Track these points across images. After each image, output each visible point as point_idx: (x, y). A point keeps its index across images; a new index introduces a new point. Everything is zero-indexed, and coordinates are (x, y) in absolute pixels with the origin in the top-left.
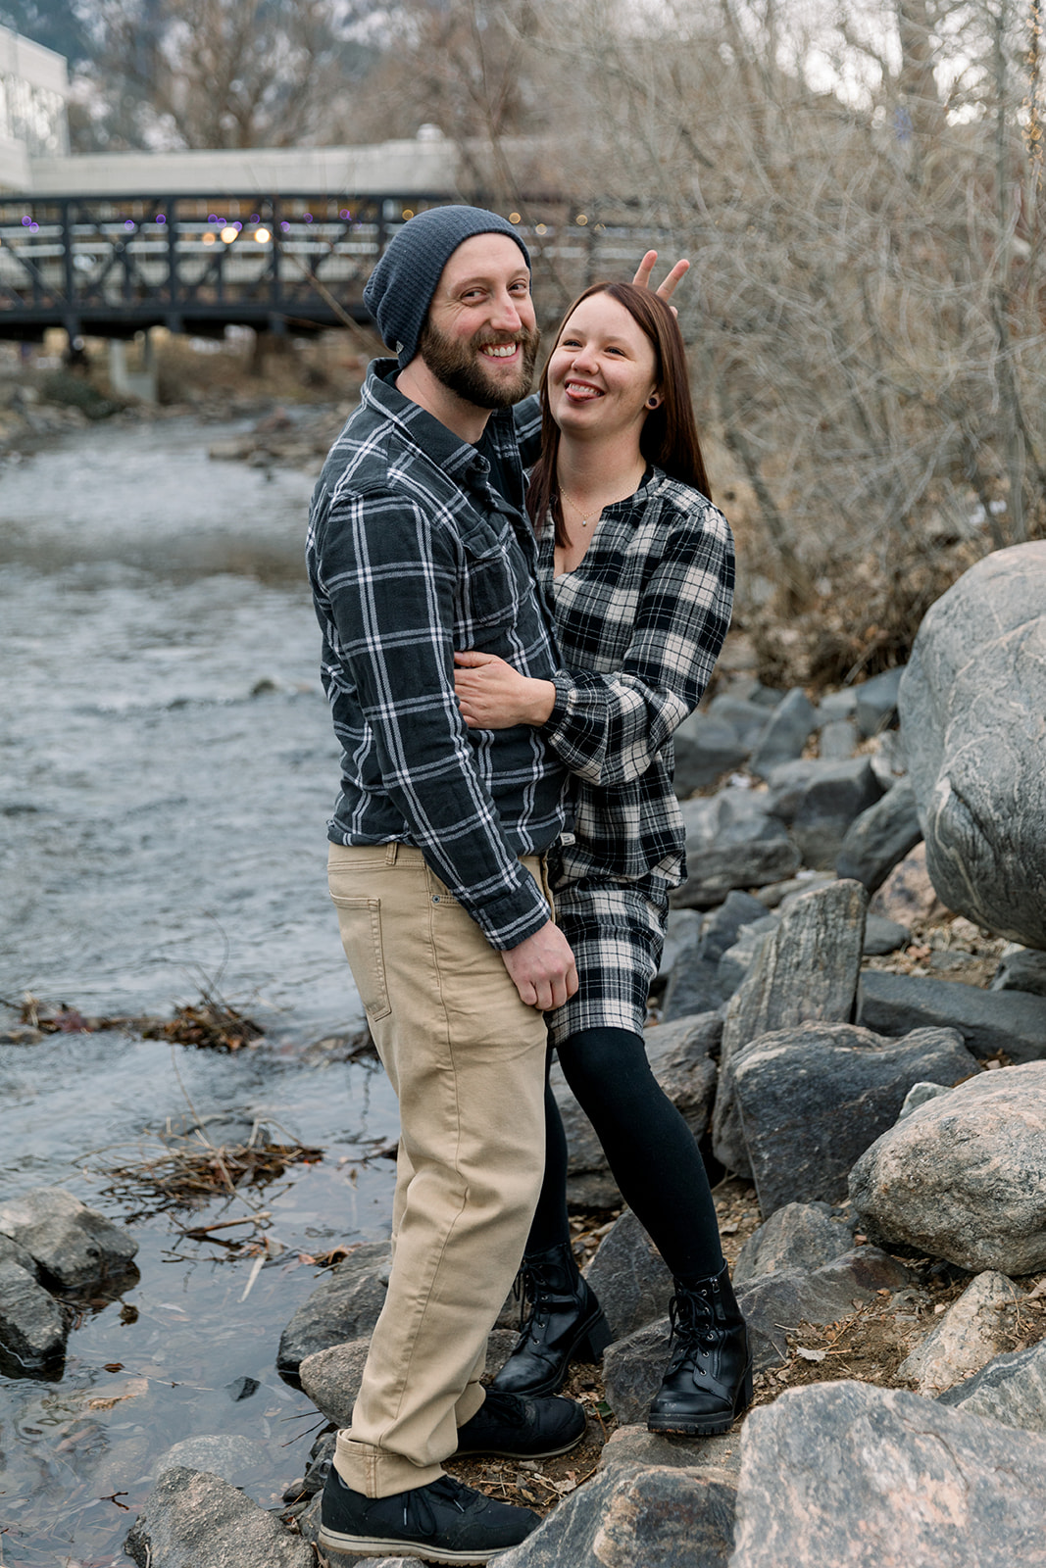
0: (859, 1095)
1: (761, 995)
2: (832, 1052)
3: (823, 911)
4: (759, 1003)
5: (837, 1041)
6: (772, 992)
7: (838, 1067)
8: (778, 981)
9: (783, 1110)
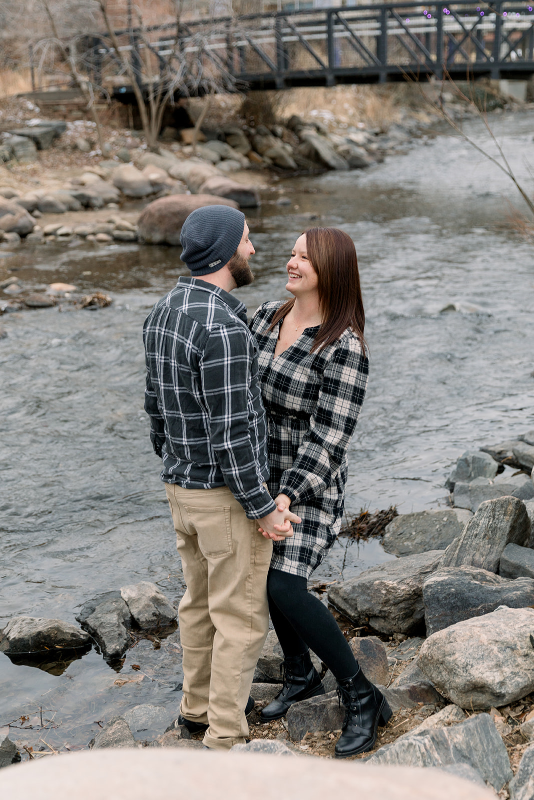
0: (479, 605)
1: (456, 547)
2: (469, 583)
3: (494, 510)
4: (455, 551)
5: (474, 577)
6: (461, 547)
7: (471, 590)
8: (465, 542)
9: (442, 606)
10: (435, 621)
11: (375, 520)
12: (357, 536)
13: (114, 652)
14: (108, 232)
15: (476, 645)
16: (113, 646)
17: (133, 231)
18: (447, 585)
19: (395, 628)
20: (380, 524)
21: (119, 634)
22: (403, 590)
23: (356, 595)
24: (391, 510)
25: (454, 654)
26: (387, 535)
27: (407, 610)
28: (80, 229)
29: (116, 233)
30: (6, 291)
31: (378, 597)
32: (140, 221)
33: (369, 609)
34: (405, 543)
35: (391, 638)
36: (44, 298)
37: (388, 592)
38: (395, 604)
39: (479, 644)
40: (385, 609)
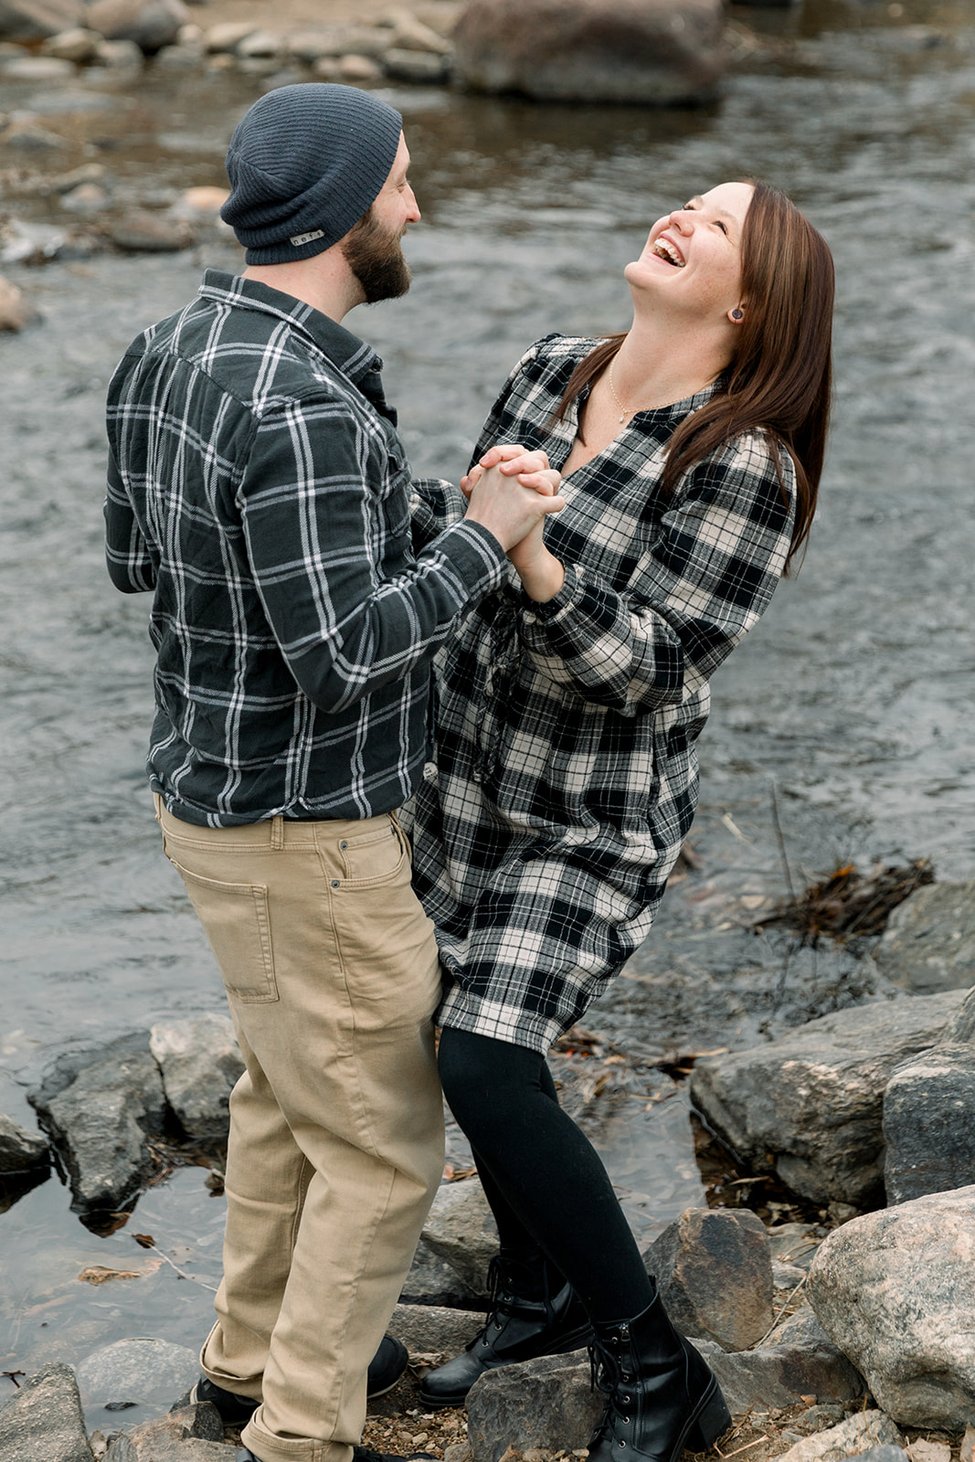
9: (927, 1145)
10: (908, 1183)
11: (867, 892)
12: (812, 931)
13: (97, 1193)
14: (372, 54)
15: (939, 1261)
16: (98, 1178)
17: (440, 54)
18: (946, 1089)
19: (832, 1187)
20: (880, 904)
21: (118, 1149)
22: (852, 1092)
23: (745, 1093)
24: (915, 868)
25: (882, 1279)
26: (890, 935)
27: (861, 1146)
28: (303, 41)
29: (397, 57)
30: (69, 202)
31: (790, 1103)
32: (457, 31)
33: (769, 1133)
34: (932, 961)
35: (823, 1213)
36: (161, 228)
37: (815, 1094)
38: (832, 1127)
39: (950, 1258)
40: (806, 1136)
